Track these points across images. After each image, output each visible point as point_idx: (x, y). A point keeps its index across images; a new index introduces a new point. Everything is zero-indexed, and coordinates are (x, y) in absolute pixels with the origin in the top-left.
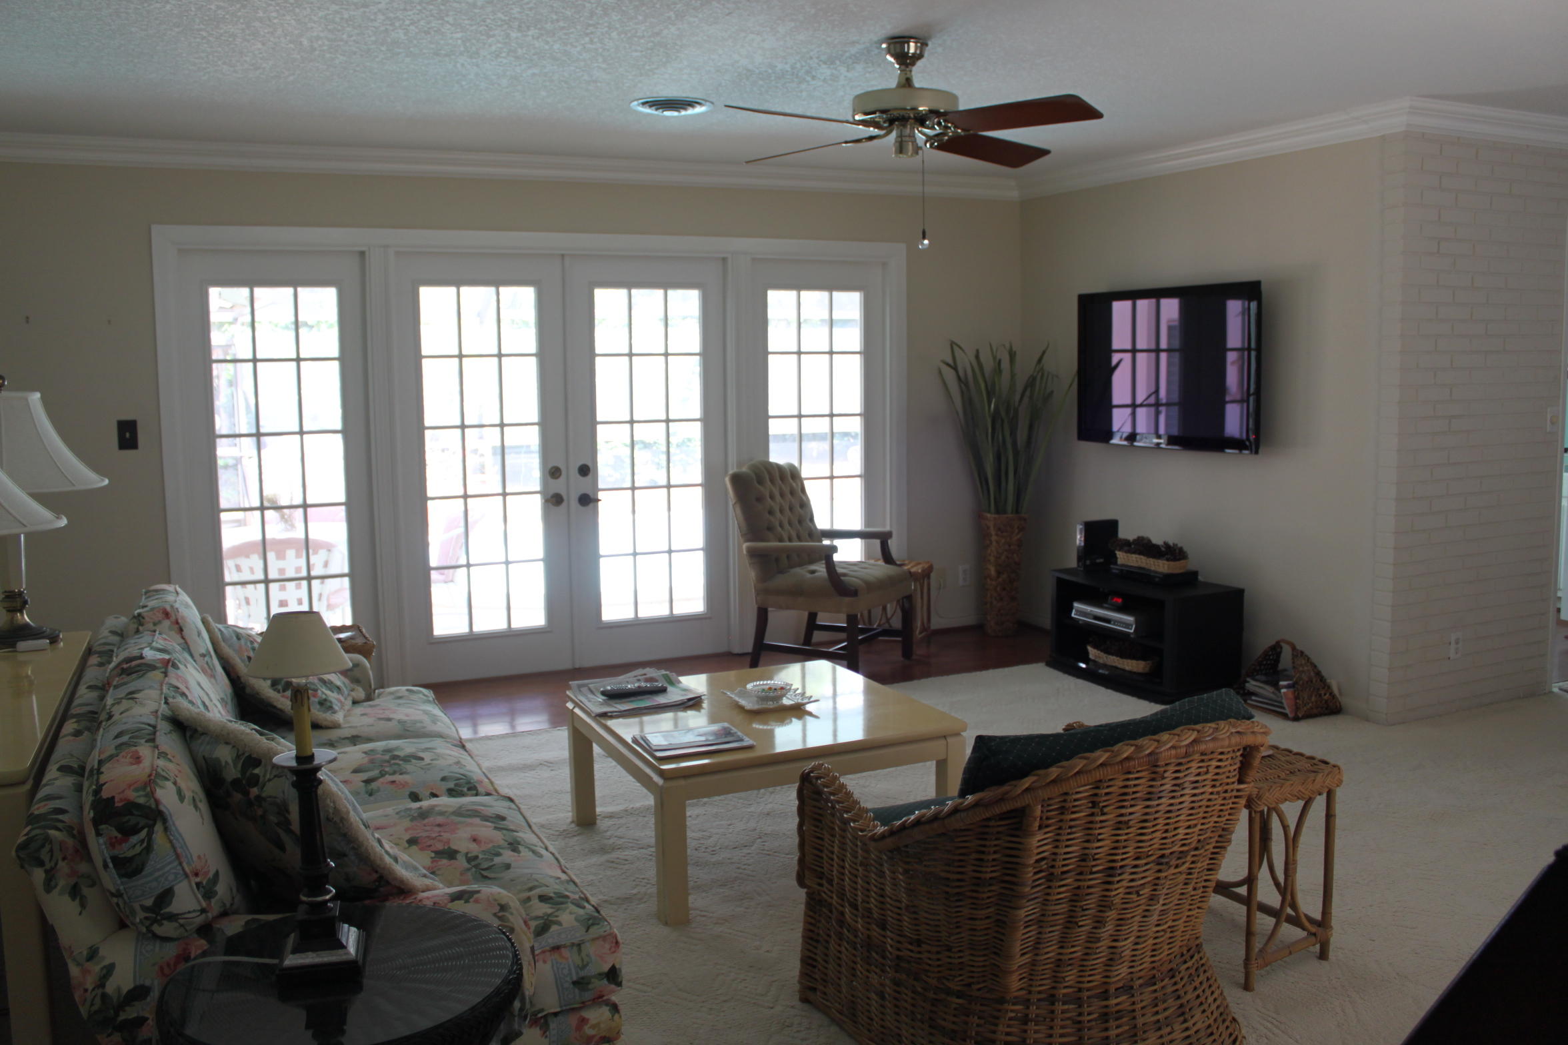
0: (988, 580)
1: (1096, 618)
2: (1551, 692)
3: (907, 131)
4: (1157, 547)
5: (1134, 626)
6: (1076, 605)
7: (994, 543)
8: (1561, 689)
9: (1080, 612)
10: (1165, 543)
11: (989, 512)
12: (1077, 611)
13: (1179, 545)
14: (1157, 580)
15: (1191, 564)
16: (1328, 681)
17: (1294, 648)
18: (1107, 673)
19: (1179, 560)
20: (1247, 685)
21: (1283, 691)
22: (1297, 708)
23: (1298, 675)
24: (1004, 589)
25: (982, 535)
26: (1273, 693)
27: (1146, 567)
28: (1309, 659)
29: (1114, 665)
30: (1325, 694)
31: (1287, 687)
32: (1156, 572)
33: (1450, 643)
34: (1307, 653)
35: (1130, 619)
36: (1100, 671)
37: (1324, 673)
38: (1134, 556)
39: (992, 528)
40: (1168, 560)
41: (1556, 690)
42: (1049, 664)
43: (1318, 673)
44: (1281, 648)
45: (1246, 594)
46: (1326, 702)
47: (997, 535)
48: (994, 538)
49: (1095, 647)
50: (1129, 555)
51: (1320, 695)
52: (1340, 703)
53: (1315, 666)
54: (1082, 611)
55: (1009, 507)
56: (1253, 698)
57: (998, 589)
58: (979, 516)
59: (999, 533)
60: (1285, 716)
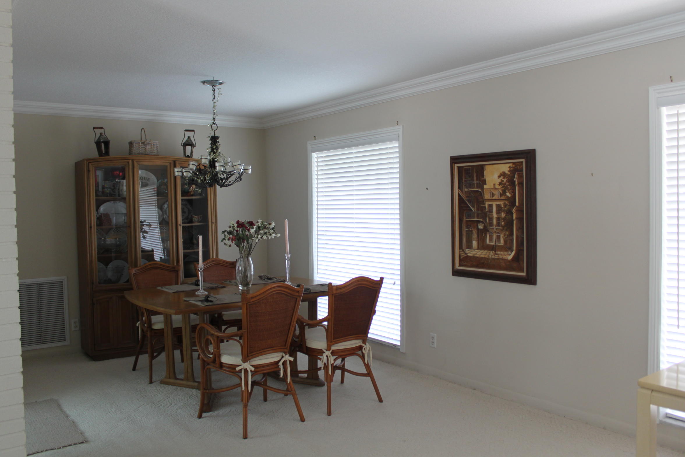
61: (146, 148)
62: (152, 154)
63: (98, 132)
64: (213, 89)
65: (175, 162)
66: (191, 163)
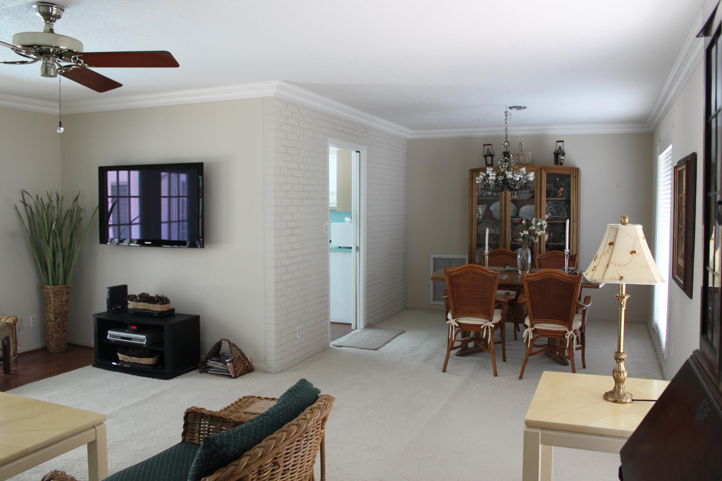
0: (49, 322)
1: (123, 338)
2: (330, 347)
3: (51, 62)
4: (152, 298)
5: (146, 340)
6: (109, 332)
7: (52, 302)
8: (333, 345)
9: (111, 335)
10: (156, 295)
11: (48, 284)
12: (110, 335)
13: (165, 296)
14: (156, 315)
15: (172, 305)
16: (246, 356)
17: (230, 343)
18: (128, 366)
19: (166, 303)
20: (208, 363)
21: (228, 364)
22: (236, 372)
23: (234, 356)
24: (59, 327)
25: (43, 298)
26: (223, 366)
27: (148, 308)
28: (237, 347)
29: (135, 362)
30: (246, 363)
31: (230, 362)
32: (154, 311)
33: (296, 332)
34: (236, 344)
35: (144, 337)
36: (125, 366)
37: (244, 353)
38: (140, 303)
39: (51, 293)
40: (160, 304)
41: (331, 346)
42: (94, 366)
43: (242, 353)
44: (222, 343)
45: (201, 319)
46: (247, 367)
47: (54, 297)
48: (52, 299)
49: (122, 353)
50: (138, 303)
51: (244, 364)
52: (253, 366)
53: (240, 350)
54: (113, 335)
55: (60, 282)
56: (211, 369)
57: (56, 327)
58: (41, 289)
59: (55, 296)
60: (230, 377)
61: (519, 159)
62: (525, 163)
63: (486, 147)
64: (506, 115)
65: (541, 169)
66: (482, 174)
